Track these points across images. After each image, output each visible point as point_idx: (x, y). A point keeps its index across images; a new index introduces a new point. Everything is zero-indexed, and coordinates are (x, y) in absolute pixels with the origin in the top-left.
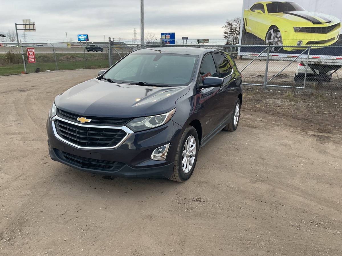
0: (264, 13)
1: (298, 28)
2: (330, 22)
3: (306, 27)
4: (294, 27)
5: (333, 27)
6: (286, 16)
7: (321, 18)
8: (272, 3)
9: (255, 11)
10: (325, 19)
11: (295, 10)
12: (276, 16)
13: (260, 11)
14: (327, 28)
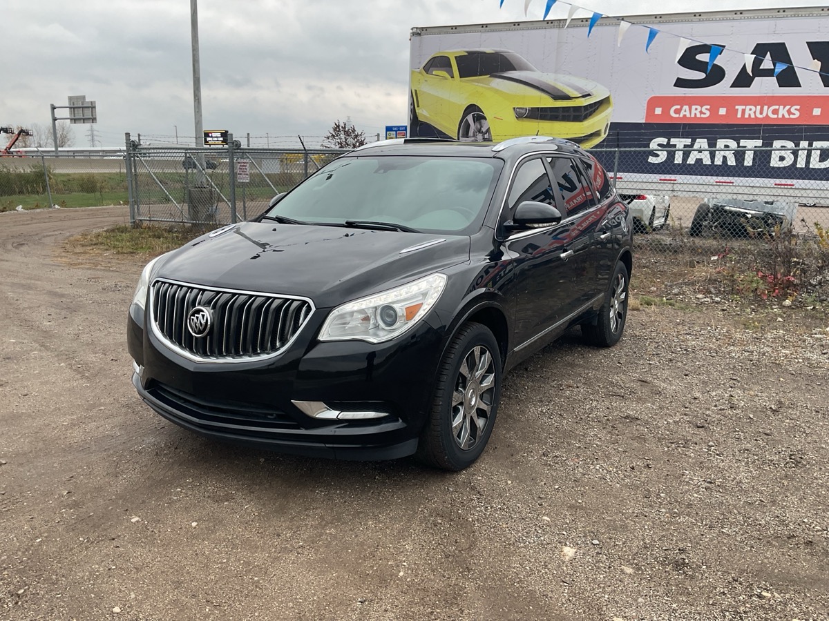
0: (452, 77)
1: (523, 111)
2: (589, 95)
3: (538, 108)
4: (514, 108)
5: (595, 106)
6: (497, 83)
7: (568, 86)
8: (466, 54)
9: (434, 73)
10: (577, 89)
11: (515, 70)
12: (477, 84)
13: (444, 74)
14: (583, 109)
